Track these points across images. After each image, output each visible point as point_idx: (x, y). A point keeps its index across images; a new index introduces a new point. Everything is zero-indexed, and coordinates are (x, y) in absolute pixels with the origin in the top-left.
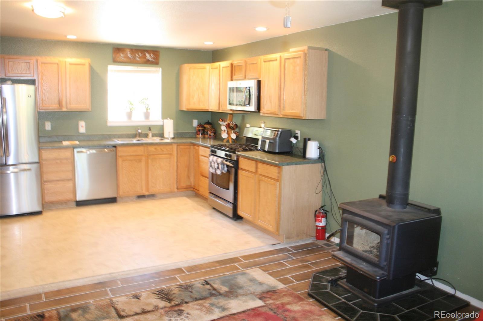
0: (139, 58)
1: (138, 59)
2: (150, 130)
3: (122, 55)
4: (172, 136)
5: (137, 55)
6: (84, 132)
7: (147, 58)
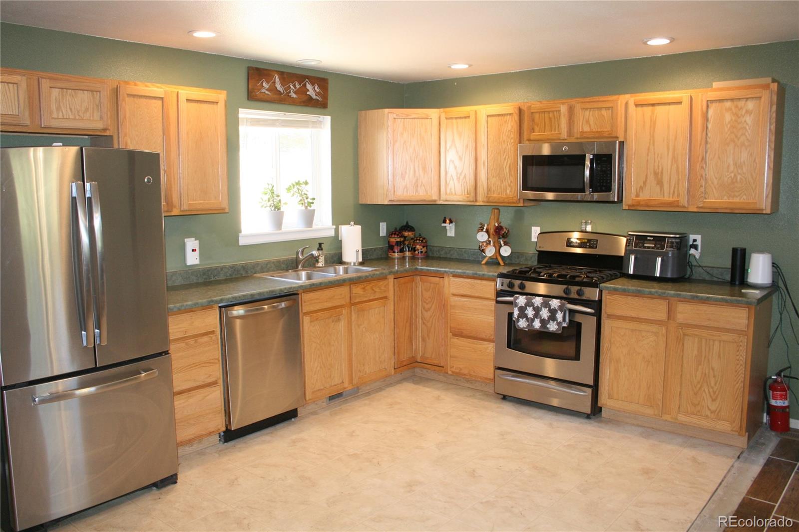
0: (295, 93)
1: (294, 95)
2: (320, 247)
3: (265, 85)
4: (360, 260)
5: (291, 86)
6: (197, 262)
7: (308, 93)
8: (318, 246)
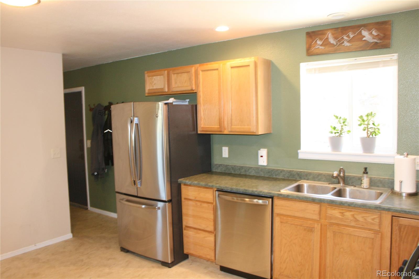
0: (349, 42)
1: (346, 44)
2: (366, 172)
3: (319, 42)
5: (345, 38)
6: (265, 164)
7: (364, 39)
8: (363, 170)
